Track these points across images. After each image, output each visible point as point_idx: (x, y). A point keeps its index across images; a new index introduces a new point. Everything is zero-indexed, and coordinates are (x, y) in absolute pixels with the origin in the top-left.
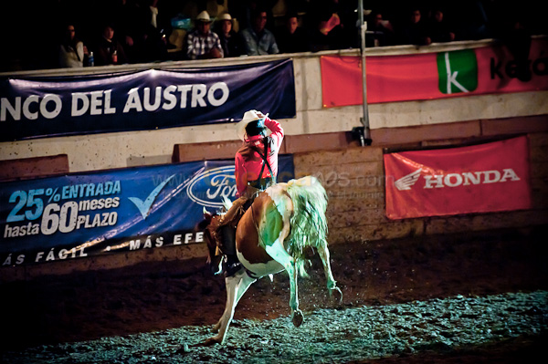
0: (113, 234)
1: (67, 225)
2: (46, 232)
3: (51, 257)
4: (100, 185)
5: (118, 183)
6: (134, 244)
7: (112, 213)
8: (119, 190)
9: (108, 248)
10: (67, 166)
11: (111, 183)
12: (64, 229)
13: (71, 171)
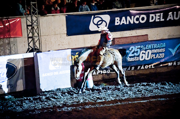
0: (163, 60)
1: (148, 57)
2: (141, 60)
3: (143, 68)
4: (159, 44)
5: (165, 43)
6: (170, 64)
7: (163, 54)
8: (165, 46)
9: (161, 65)
10: (148, 38)
11: (162, 44)
12: (147, 59)
13: (149, 40)
